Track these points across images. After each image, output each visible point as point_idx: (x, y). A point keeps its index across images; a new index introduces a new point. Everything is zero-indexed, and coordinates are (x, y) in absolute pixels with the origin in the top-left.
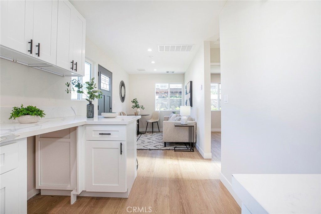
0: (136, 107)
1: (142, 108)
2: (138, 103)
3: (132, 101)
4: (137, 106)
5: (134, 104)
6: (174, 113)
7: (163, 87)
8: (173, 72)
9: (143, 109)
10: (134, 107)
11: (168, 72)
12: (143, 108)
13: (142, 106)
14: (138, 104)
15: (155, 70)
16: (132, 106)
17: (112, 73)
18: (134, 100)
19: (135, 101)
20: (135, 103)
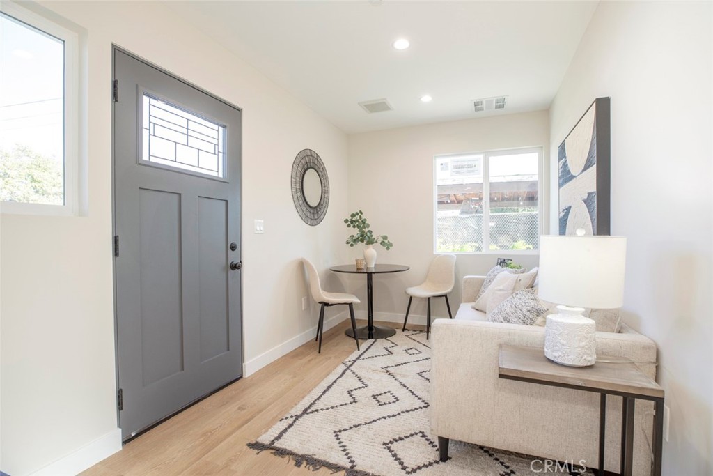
0: (362, 241)
1: (382, 243)
2: (368, 226)
3: (346, 221)
4: (365, 238)
5: (356, 232)
6: (504, 263)
7: (462, 167)
8: (500, 105)
9: (388, 249)
10: (355, 241)
11: (478, 105)
12: (386, 244)
13: (385, 238)
14: (370, 232)
15: (426, 98)
16: (347, 238)
17: (239, 110)
18: (353, 216)
19: (356, 221)
20: (358, 227)
